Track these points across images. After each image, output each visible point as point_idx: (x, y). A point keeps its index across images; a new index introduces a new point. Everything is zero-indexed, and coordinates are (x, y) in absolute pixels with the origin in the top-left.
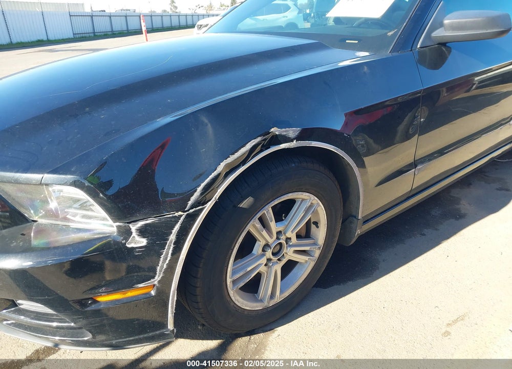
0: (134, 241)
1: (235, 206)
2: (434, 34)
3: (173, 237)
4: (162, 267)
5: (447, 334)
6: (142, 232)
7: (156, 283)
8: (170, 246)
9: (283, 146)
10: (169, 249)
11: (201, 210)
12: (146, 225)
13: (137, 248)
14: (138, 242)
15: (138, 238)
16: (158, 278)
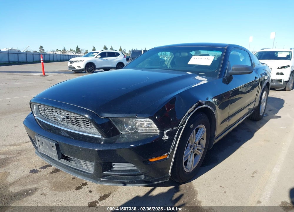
0: (165, 137)
1: (189, 127)
2: (229, 72)
3: (176, 136)
4: (172, 147)
5: (253, 177)
6: (167, 134)
7: (170, 153)
8: (175, 139)
9: (202, 106)
10: (175, 140)
11: (183, 127)
12: (169, 131)
13: (165, 140)
14: (166, 138)
15: (166, 136)
16: (170, 152)
